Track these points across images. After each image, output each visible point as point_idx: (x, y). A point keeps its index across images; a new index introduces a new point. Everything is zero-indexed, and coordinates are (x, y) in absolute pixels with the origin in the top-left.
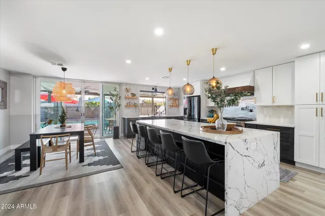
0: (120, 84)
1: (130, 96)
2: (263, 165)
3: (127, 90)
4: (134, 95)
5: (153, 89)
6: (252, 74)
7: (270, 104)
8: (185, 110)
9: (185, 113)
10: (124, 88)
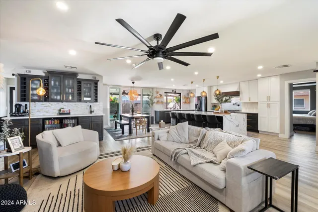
0: (153, 88)
1: (159, 96)
2: (238, 126)
3: (157, 93)
4: (161, 95)
5: (173, 91)
6: (238, 85)
7: (248, 101)
8: (196, 105)
9: (196, 108)
10: (155, 90)
